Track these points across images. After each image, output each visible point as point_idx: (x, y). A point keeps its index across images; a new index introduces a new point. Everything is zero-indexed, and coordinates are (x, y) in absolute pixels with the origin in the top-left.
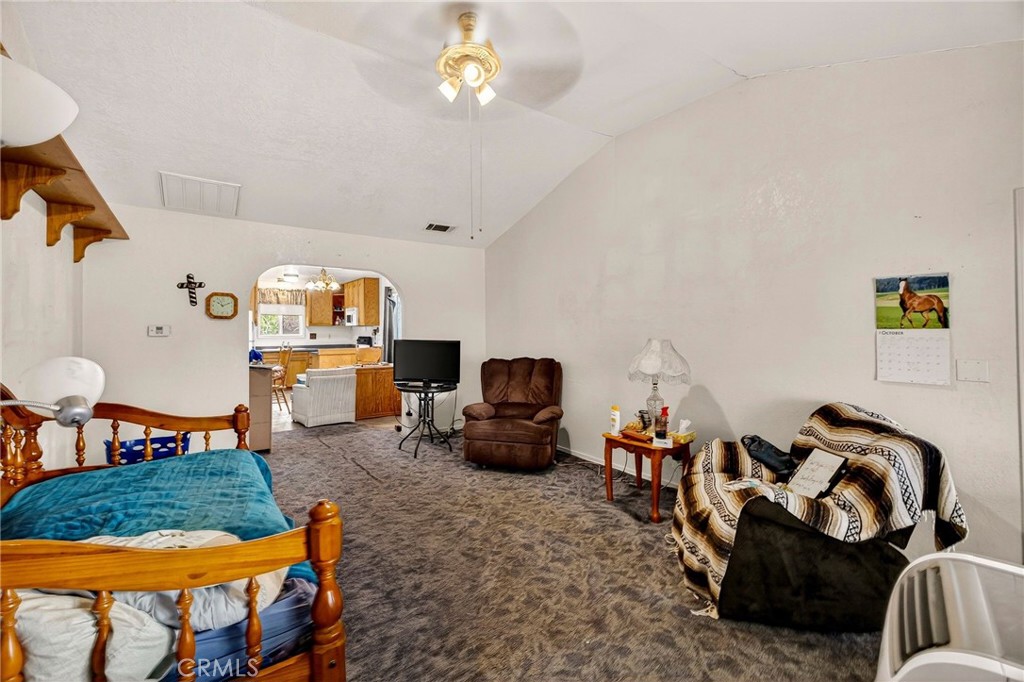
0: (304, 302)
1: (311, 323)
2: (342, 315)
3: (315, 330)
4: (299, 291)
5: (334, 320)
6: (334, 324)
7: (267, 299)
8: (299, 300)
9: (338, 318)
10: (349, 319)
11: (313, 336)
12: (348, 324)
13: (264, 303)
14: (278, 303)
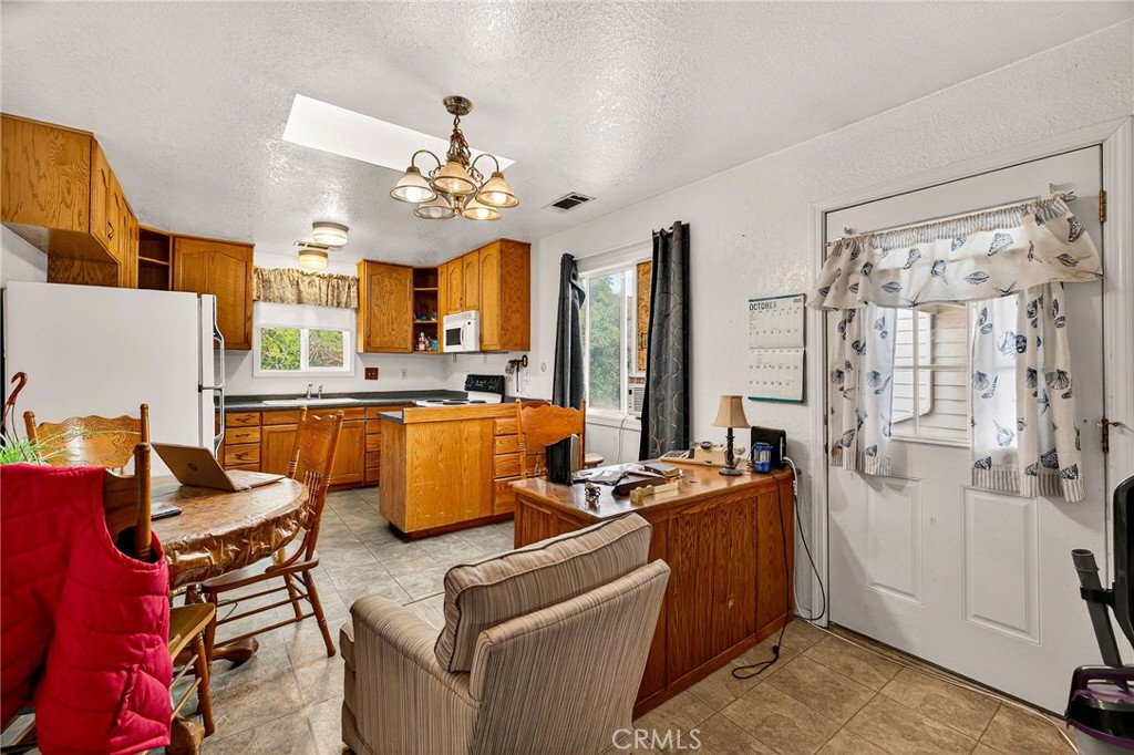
0: (354, 304)
1: (370, 347)
2: (432, 331)
3: (375, 361)
4: (343, 278)
5: (416, 342)
6: (415, 348)
7: (276, 291)
8: (344, 300)
9: (422, 338)
10: (454, 336)
11: (372, 374)
12: (447, 349)
13: (266, 299)
14: (300, 301)
